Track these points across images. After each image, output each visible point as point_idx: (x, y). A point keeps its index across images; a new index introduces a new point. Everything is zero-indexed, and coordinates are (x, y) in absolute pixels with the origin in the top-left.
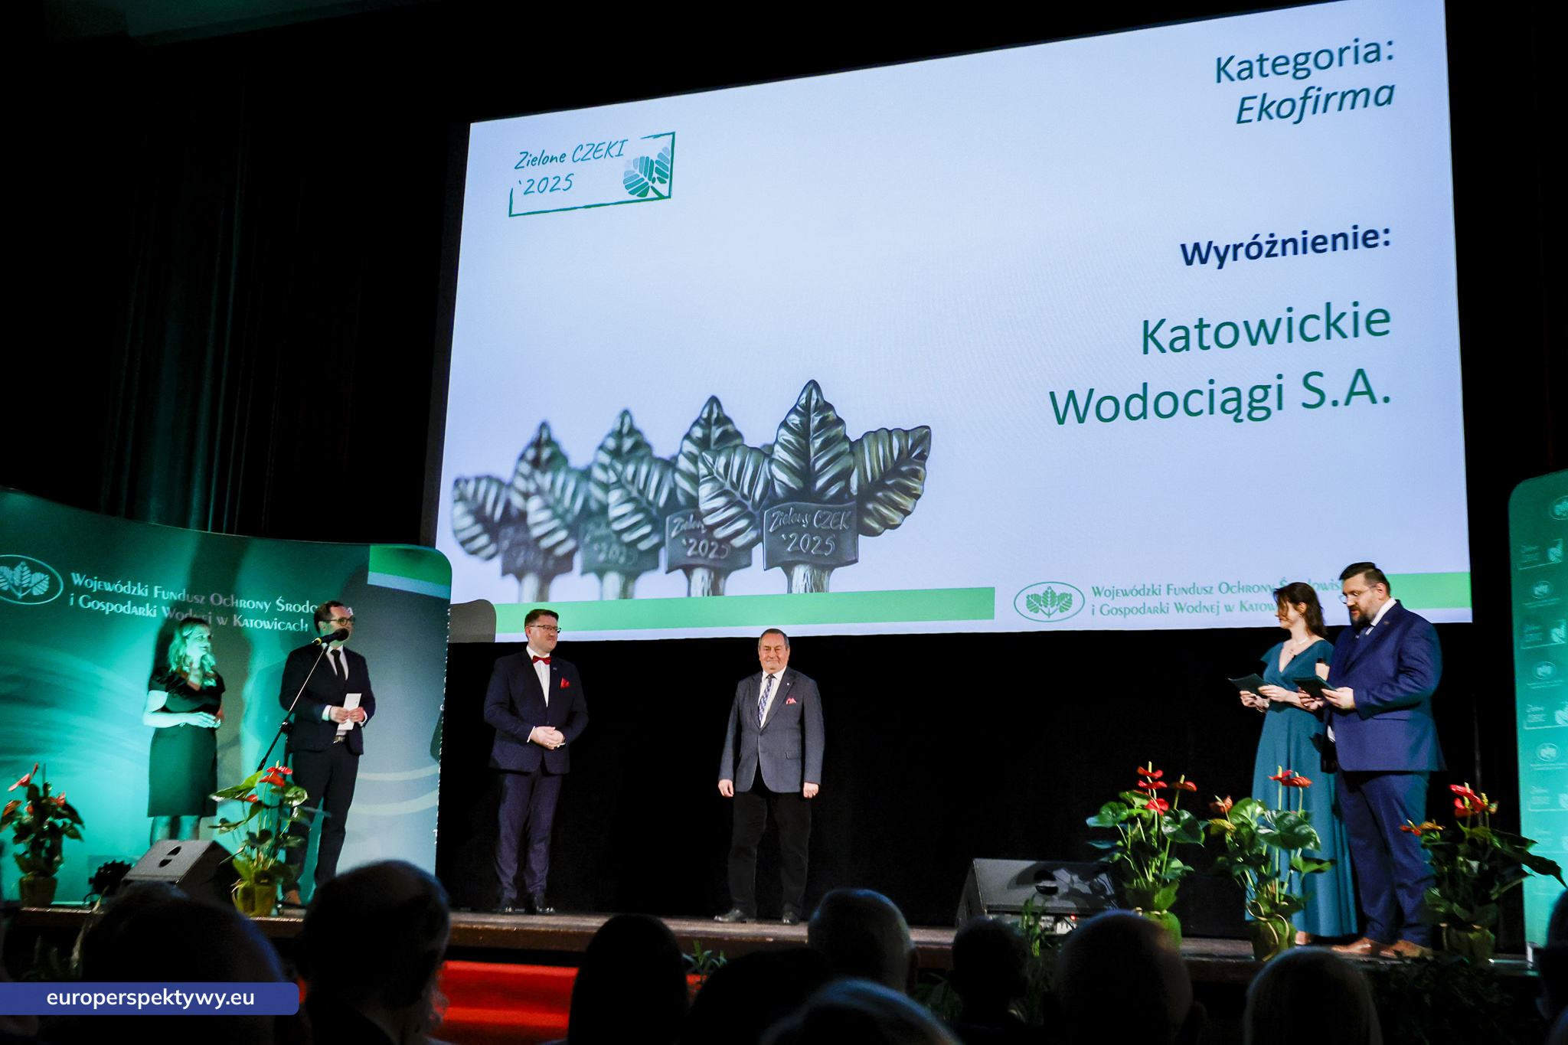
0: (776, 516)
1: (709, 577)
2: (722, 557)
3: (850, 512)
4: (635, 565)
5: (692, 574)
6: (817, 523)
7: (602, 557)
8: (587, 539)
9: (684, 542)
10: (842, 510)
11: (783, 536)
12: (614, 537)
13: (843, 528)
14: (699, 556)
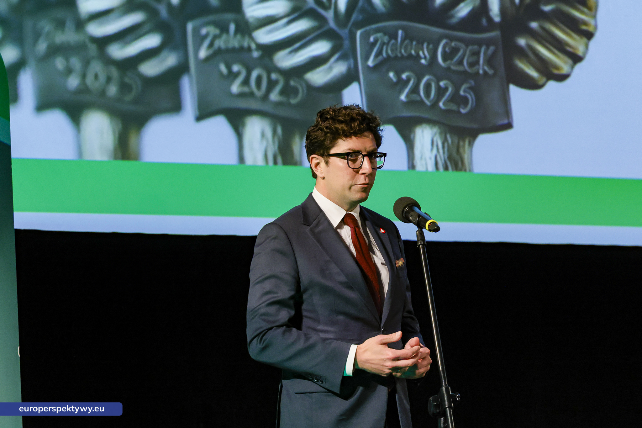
0: (376, 41)
1: (274, 132)
2: (293, 101)
3: (492, 48)
4: (136, 101)
5: (243, 125)
6: (445, 59)
7: (73, 82)
8: (42, 47)
9: (223, 68)
10: (480, 43)
11: (391, 75)
12: (93, 49)
13: (485, 72)
14: (252, 94)
